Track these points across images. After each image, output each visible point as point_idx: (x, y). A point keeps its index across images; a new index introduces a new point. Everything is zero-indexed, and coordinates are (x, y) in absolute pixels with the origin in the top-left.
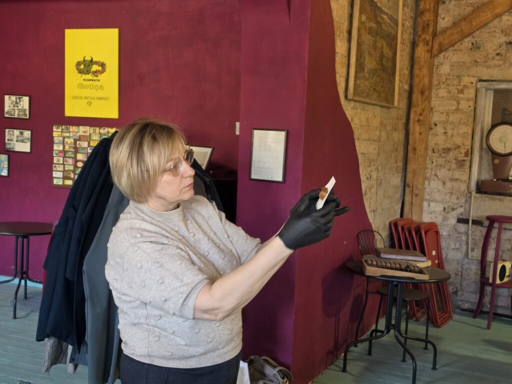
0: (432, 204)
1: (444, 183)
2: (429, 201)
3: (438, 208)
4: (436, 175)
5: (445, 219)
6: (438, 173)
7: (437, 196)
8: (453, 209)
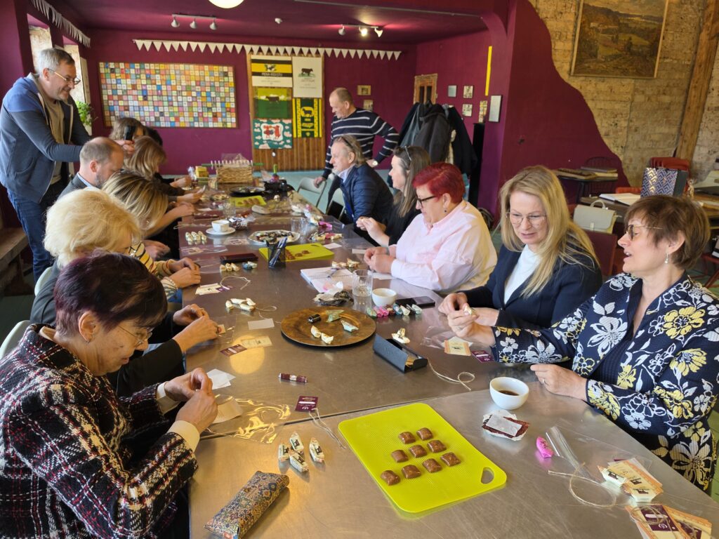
0: (702, 148)
1: (712, 133)
2: (700, 146)
3: (704, 151)
4: (707, 127)
5: (708, 159)
6: (709, 125)
7: (705, 143)
8: (715, 152)
